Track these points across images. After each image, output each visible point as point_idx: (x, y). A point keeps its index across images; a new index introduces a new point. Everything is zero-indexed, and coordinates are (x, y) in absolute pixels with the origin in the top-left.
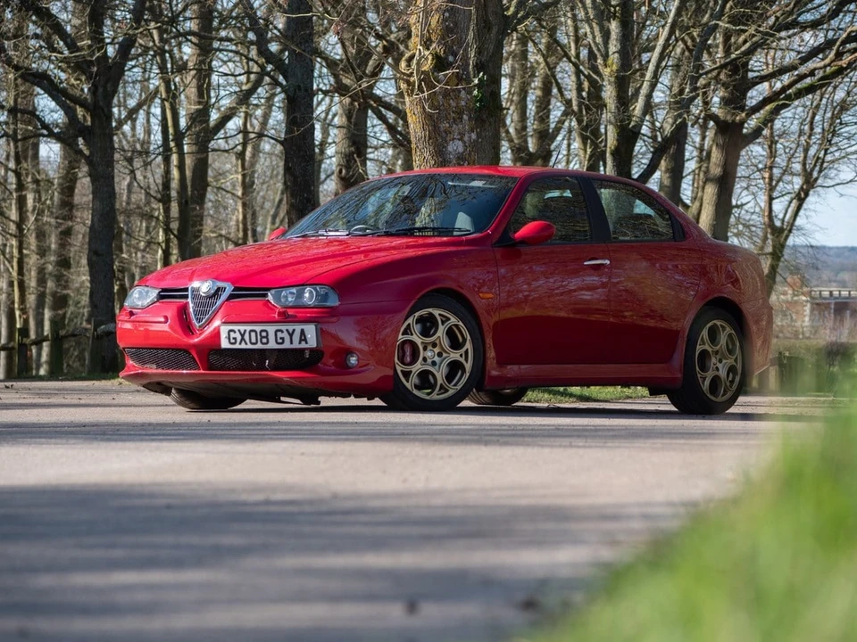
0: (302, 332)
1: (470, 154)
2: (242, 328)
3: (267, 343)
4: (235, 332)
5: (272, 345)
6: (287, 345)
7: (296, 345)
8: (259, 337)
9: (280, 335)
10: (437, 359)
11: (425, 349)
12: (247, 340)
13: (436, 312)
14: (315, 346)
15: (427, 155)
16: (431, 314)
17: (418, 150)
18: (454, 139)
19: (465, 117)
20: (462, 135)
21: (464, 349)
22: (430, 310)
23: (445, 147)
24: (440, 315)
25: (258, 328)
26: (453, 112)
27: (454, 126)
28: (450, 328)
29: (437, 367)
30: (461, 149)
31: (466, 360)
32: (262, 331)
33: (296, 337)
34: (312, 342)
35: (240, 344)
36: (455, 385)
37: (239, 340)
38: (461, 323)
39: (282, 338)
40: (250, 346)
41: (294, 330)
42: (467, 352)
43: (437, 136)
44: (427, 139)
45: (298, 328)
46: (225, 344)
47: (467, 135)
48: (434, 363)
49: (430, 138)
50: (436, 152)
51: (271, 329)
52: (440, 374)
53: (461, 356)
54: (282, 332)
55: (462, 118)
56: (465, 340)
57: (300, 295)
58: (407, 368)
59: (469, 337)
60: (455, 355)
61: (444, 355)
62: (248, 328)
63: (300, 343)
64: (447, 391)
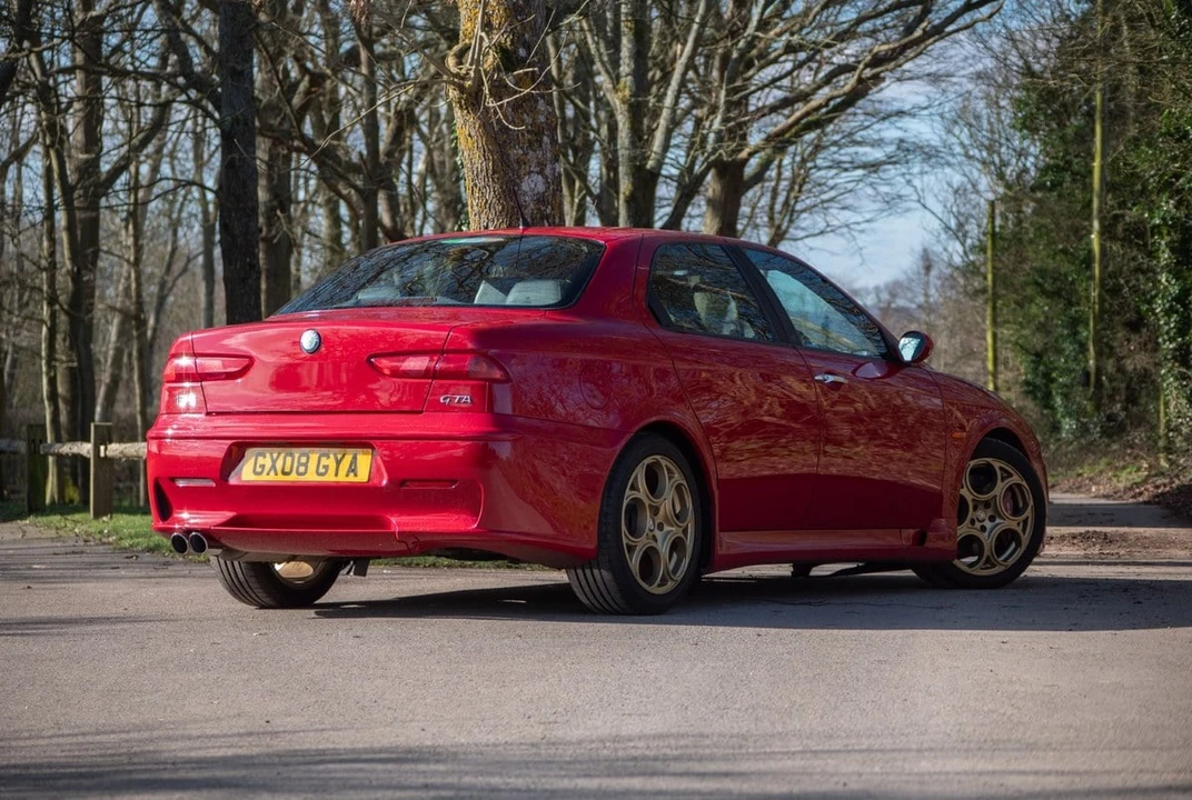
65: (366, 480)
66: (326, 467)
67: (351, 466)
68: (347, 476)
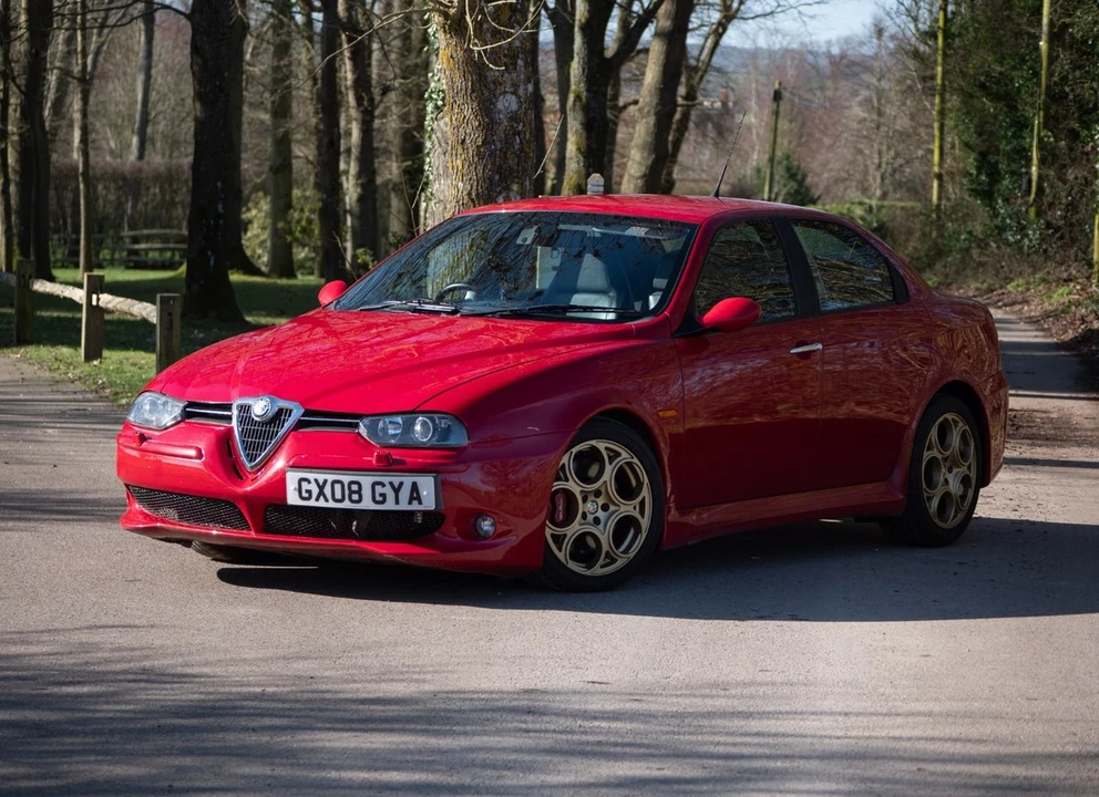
0: (415, 487)
1: (525, 113)
2: (321, 477)
3: (360, 501)
4: (309, 482)
5: (367, 504)
6: (390, 505)
7: (404, 506)
8: (347, 492)
9: (379, 489)
10: (601, 514)
11: (585, 500)
12: (329, 495)
13: (601, 445)
14: (433, 508)
15: (468, 112)
16: (594, 450)
17: (455, 106)
18: (505, 92)
19: (520, 62)
20: (515, 86)
21: (639, 499)
22: (593, 442)
23: (494, 104)
24: (606, 448)
25: (346, 479)
26: (505, 56)
27: (506, 75)
28: (621, 468)
29: (601, 526)
30: (514, 107)
31: (642, 513)
32: (351, 483)
33: (405, 493)
34: (429, 500)
35: (317, 500)
36: (626, 552)
37: (315, 495)
38: (635, 460)
39: (382, 495)
40: (331, 504)
41: (401, 484)
42: (642, 503)
43: (483, 88)
44: (469, 91)
45: (408, 480)
46: (293, 499)
47: (522, 87)
48: (597, 521)
49: (473, 91)
50: (480, 109)
51: (366, 481)
52: (605, 535)
53: (635, 508)
54: (383, 485)
55: (516, 64)
56: (640, 484)
57: (409, 427)
58: (559, 531)
59: (646, 480)
60: (627, 508)
61: (612, 508)
62: (331, 477)
63: (410, 503)
64: (613, 561)
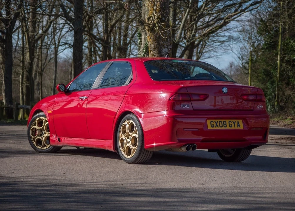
65: (243, 128)
66: (231, 125)
67: (238, 125)
68: (238, 127)
